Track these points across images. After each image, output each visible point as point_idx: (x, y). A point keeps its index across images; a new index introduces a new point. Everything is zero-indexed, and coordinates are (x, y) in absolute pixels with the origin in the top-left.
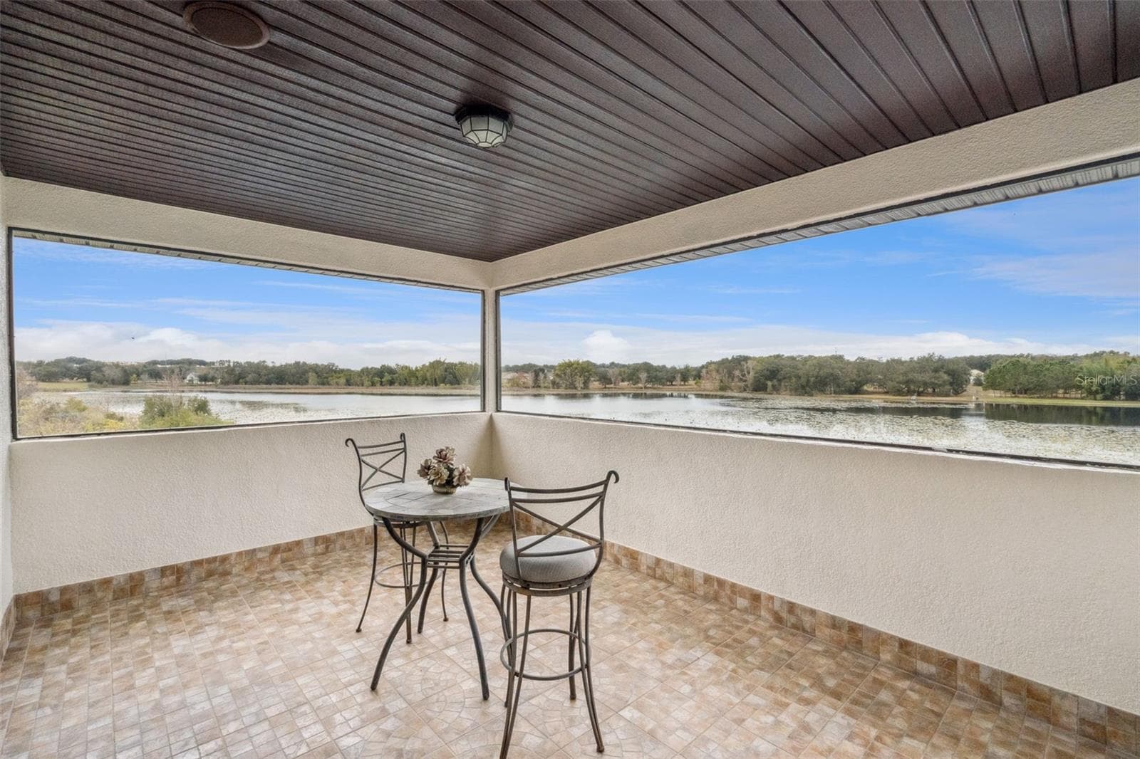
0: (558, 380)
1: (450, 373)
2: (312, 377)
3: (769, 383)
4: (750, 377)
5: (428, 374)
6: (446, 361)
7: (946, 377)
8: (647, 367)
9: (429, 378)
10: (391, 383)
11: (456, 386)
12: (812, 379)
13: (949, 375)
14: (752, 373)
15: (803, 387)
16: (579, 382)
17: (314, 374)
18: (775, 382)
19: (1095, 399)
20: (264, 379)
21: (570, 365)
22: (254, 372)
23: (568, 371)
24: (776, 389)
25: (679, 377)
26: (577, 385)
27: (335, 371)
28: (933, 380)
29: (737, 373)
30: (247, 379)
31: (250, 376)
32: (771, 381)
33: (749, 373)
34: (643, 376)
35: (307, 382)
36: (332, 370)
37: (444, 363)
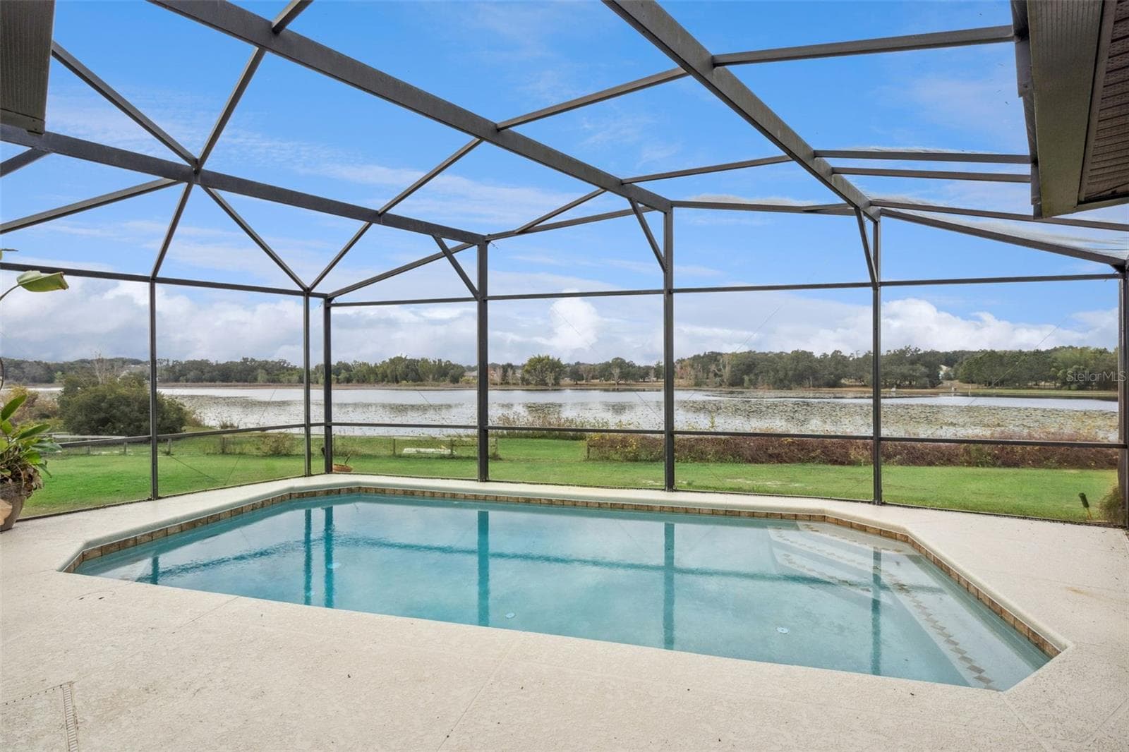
0: (527, 376)
1: (412, 370)
2: (261, 375)
3: (746, 378)
4: (727, 372)
5: (388, 371)
6: (408, 358)
7: (923, 369)
8: (619, 363)
9: (389, 376)
10: (348, 380)
11: (419, 383)
12: (790, 373)
13: (926, 367)
14: (728, 368)
15: (781, 381)
16: (550, 379)
17: (264, 371)
18: (752, 377)
19: (1070, 389)
20: (207, 376)
21: (540, 360)
22: (197, 369)
23: (539, 367)
24: (754, 384)
25: (652, 373)
26: (548, 381)
27: (288, 369)
28: (911, 372)
29: (713, 367)
30: (188, 376)
31: (192, 373)
32: (747, 374)
33: (724, 367)
34: (616, 371)
35: (255, 380)
36: (283, 368)
37: (405, 359)
